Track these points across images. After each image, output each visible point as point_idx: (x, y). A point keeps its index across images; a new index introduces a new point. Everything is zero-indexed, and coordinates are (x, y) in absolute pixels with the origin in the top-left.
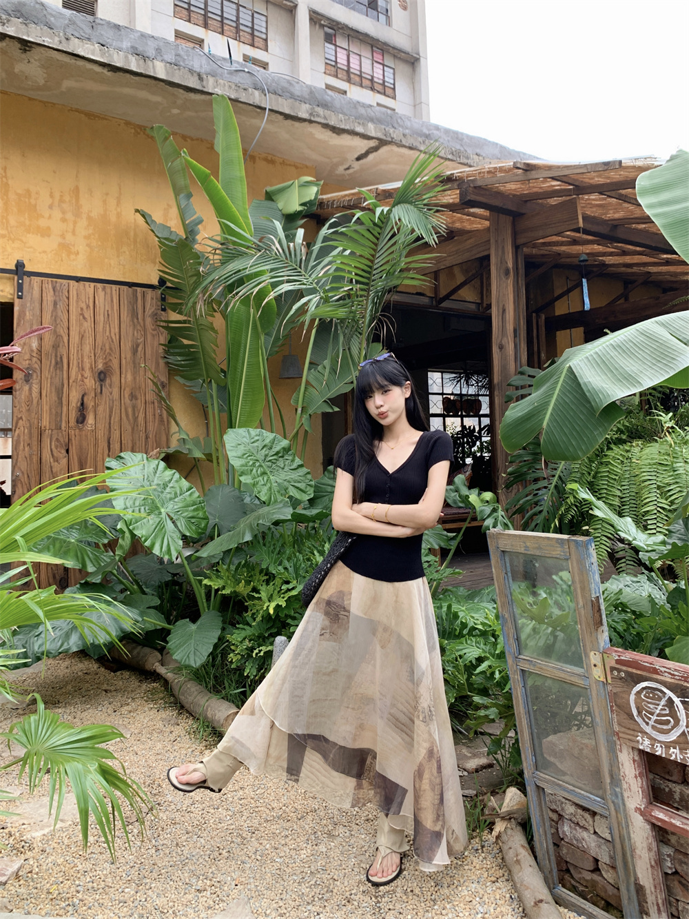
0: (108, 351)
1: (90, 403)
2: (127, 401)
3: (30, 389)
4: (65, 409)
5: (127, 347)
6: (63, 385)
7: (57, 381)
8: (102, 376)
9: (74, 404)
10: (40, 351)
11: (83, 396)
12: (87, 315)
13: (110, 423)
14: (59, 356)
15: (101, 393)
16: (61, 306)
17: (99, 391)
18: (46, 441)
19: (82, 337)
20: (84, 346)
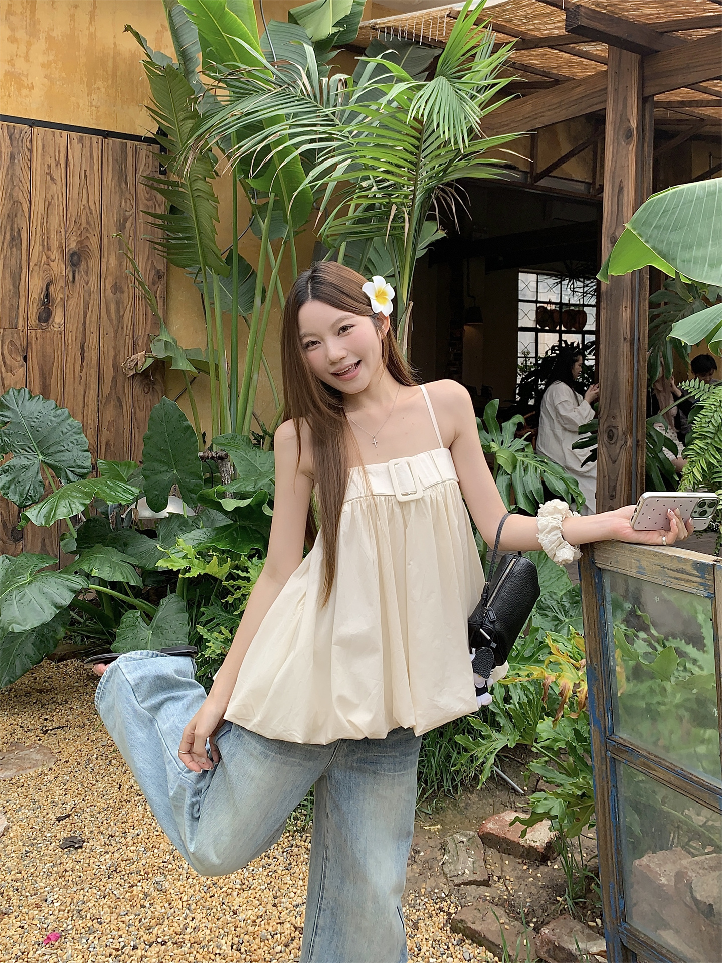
0: (84, 225)
1: (57, 294)
2: (109, 294)
4: (24, 300)
5: (110, 221)
6: (20, 268)
7: (13, 262)
8: (75, 259)
9: (35, 296)
11: (48, 285)
12: (56, 176)
13: (84, 323)
14: (16, 230)
15: (74, 281)
16: (18, 160)
17: (71, 279)
19: (49, 205)
20: (51, 218)
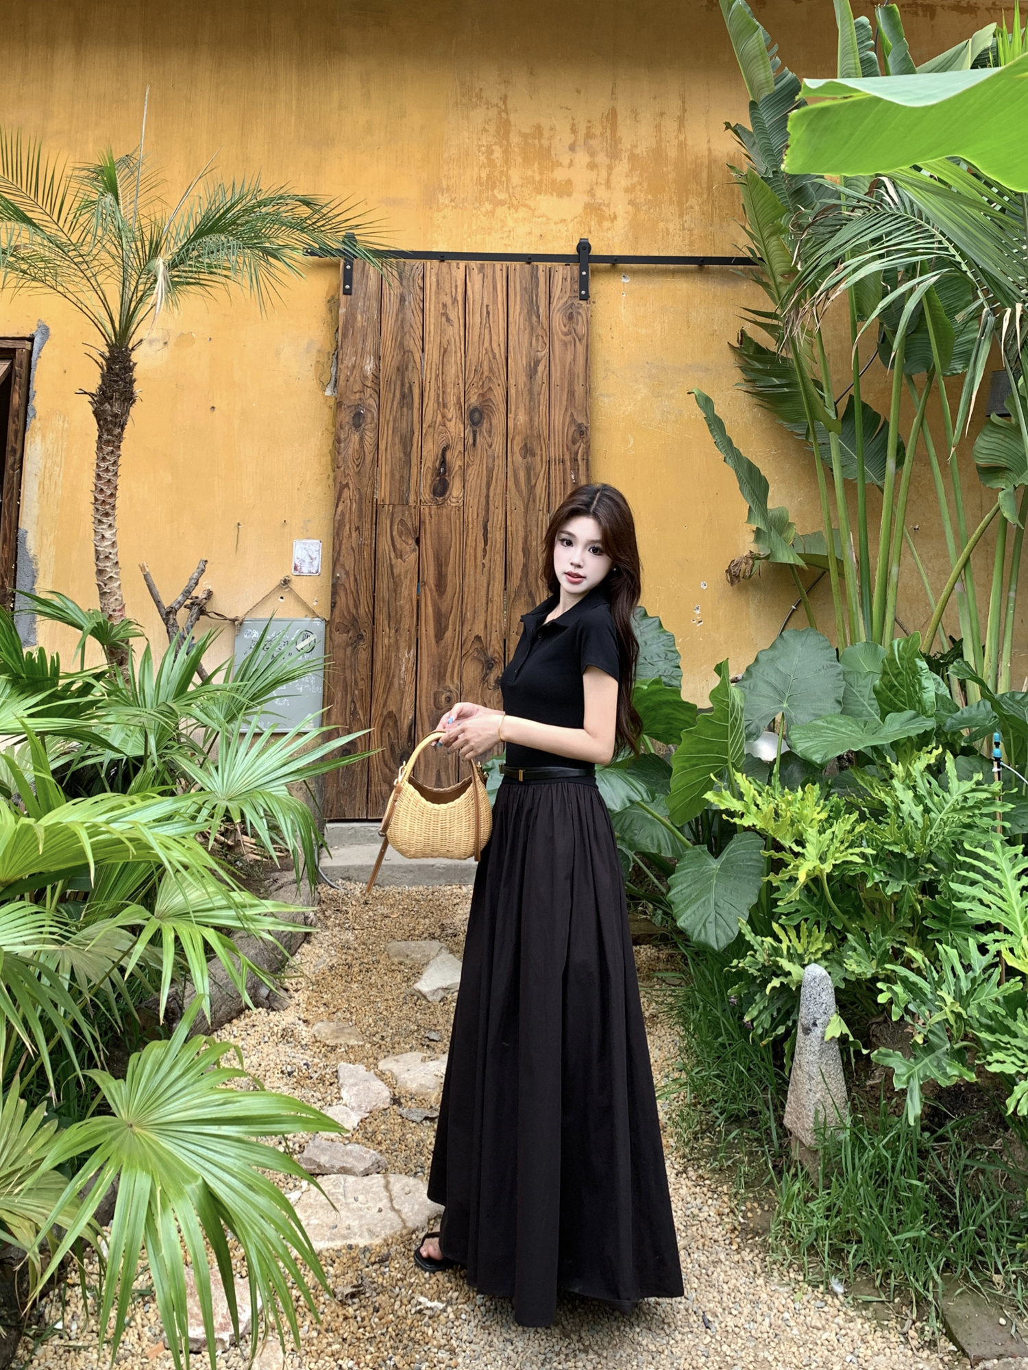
0: (486, 373)
1: (455, 461)
2: (518, 458)
3: (362, 439)
4: (414, 471)
5: (518, 364)
6: (412, 431)
7: (404, 426)
8: (476, 417)
9: (429, 464)
10: (376, 377)
11: (444, 450)
12: (453, 316)
13: (488, 496)
14: (407, 385)
15: (474, 444)
16: (412, 302)
17: (471, 441)
18: (385, 523)
19: (444, 352)
20: (447, 367)
